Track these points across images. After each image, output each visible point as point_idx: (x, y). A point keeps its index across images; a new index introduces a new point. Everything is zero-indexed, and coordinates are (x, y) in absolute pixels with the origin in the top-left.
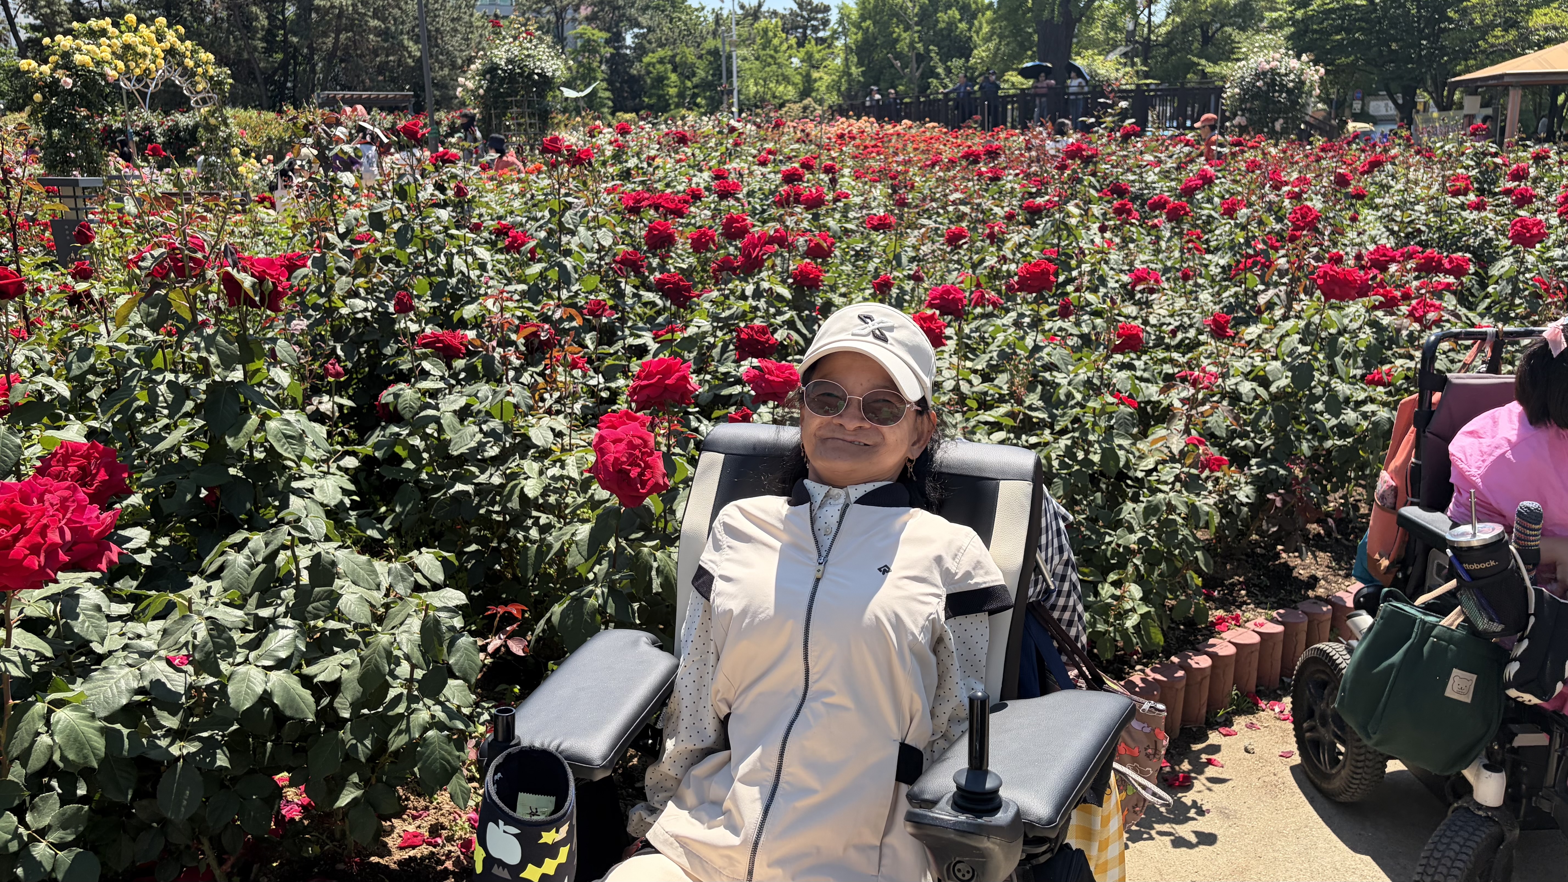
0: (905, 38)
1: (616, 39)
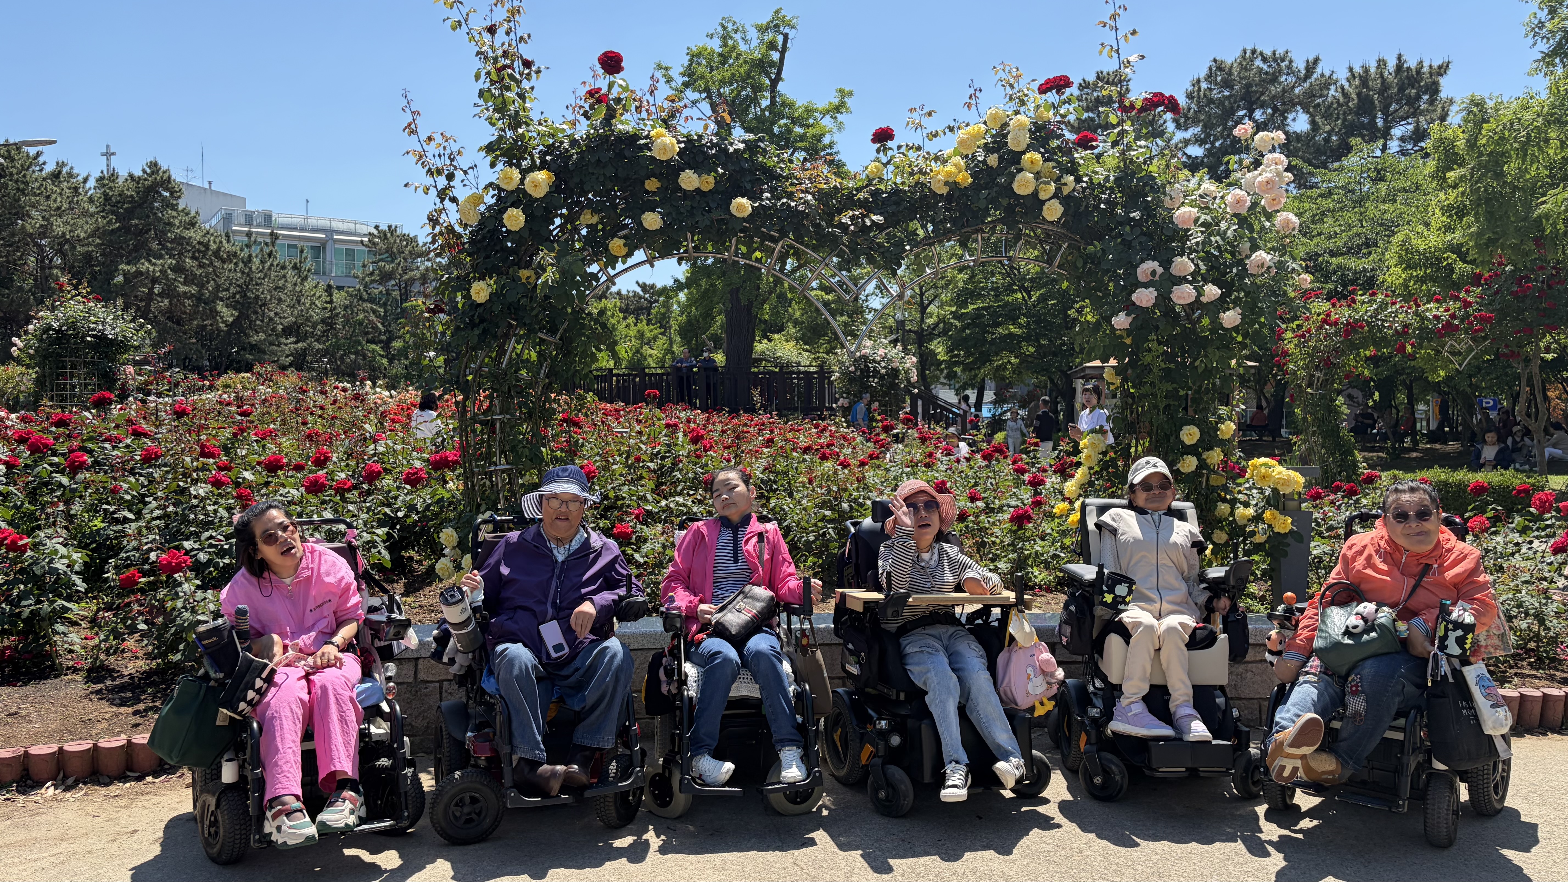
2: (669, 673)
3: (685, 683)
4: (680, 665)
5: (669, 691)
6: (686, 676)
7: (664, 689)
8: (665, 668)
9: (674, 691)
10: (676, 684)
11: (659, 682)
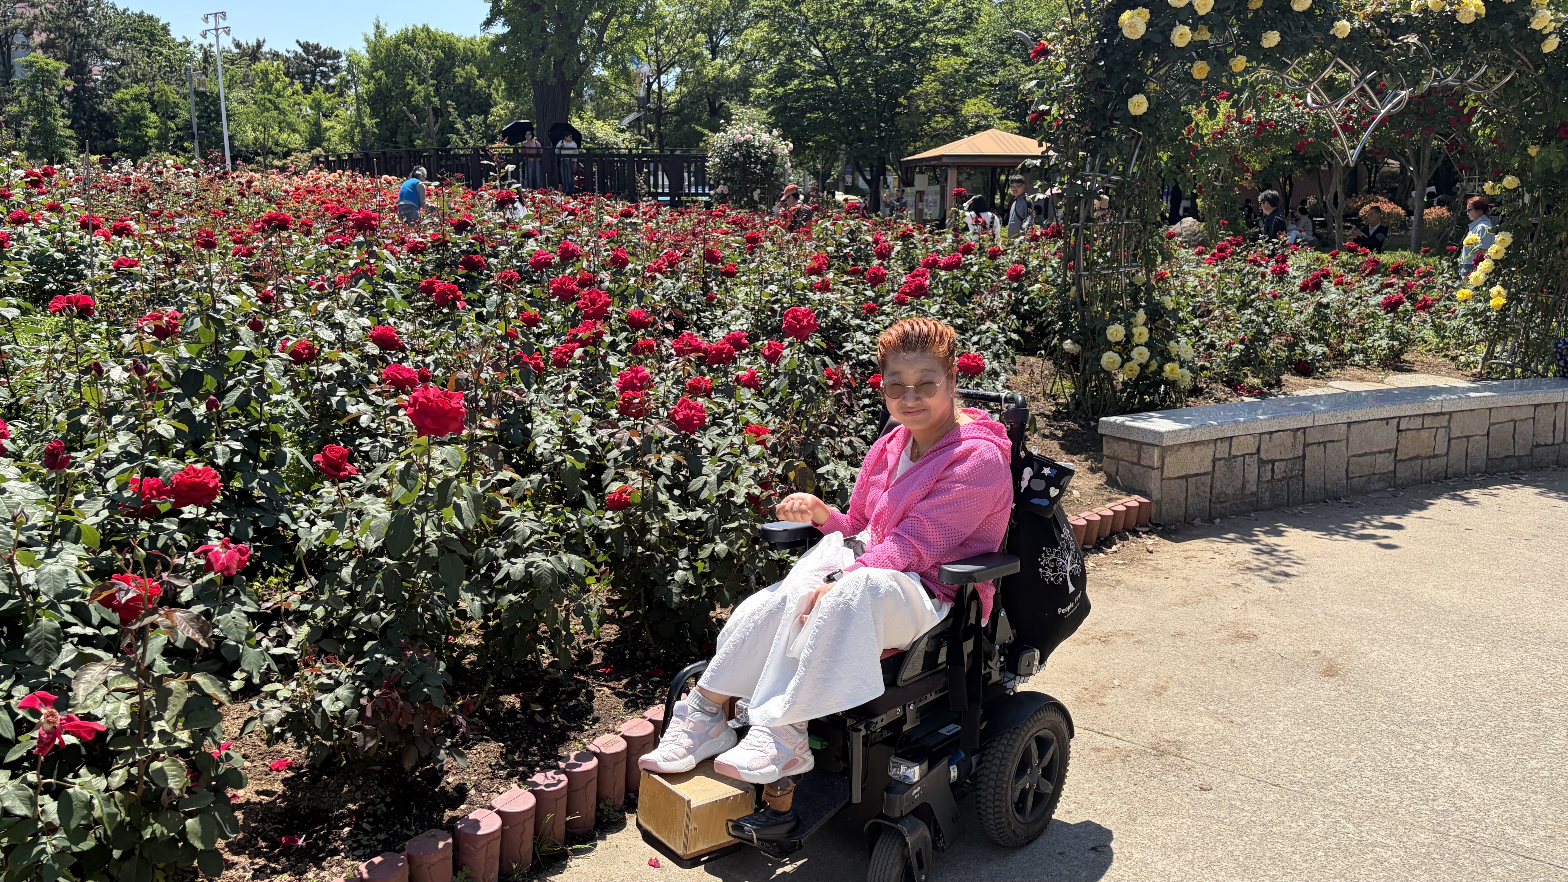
0: (420, 92)
1: (78, 71)
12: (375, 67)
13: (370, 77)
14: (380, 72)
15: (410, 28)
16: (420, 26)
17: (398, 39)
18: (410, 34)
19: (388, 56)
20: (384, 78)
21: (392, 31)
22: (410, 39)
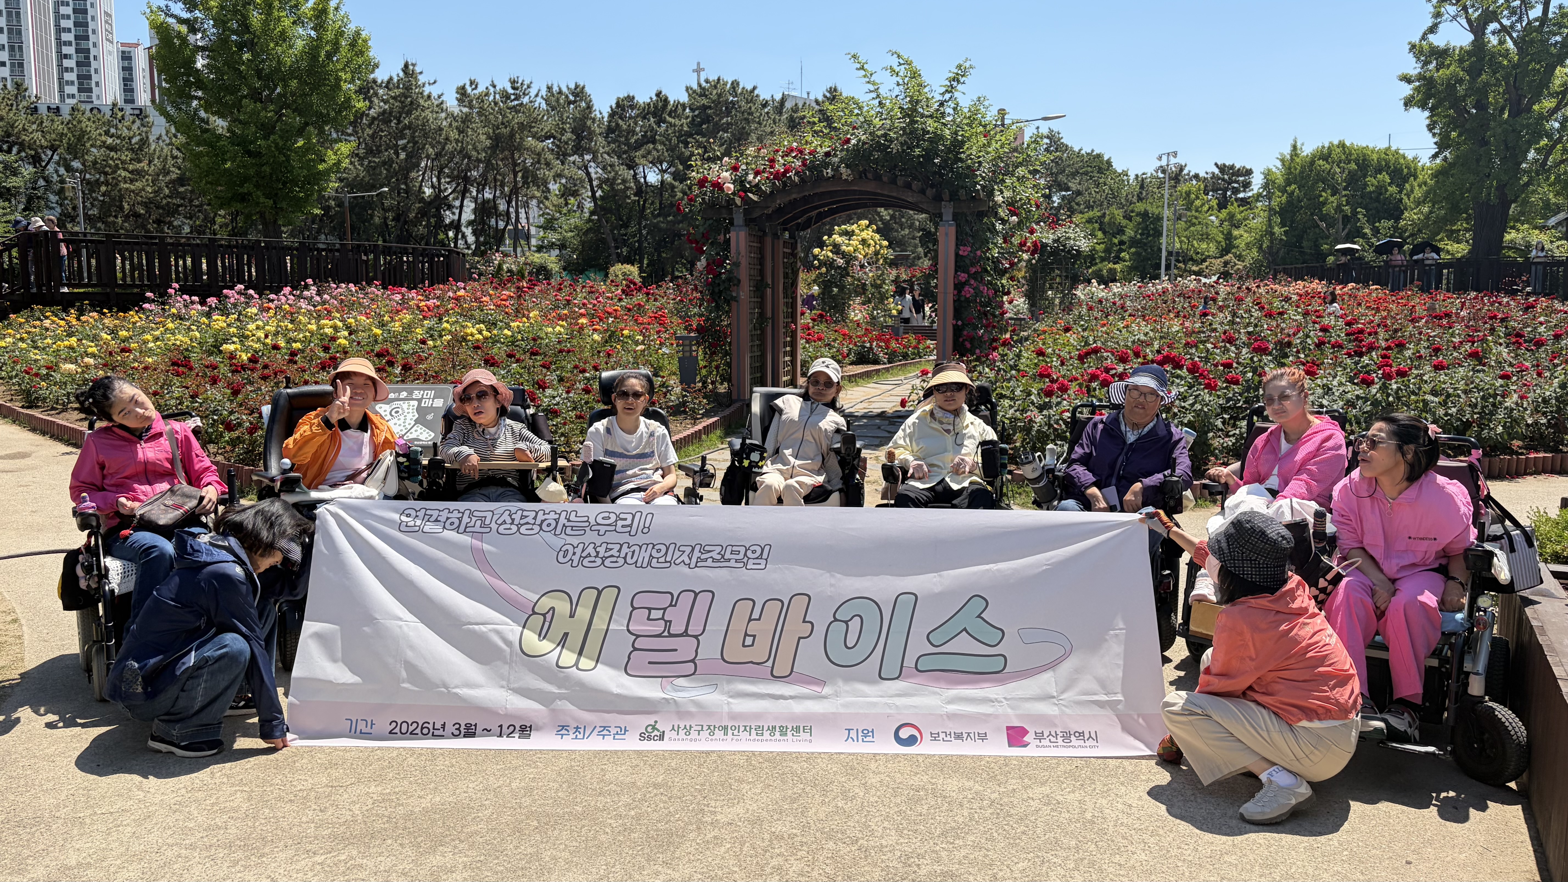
0: (1332, 202)
2: (88, 570)
3: (106, 576)
4: (99, 560)
5: (88, 586)
6: (107, 570)
7: (83, 584)
8: (83, 564)
9: (94, 586)
10: (96, 579)
11: (77, 578)
12: (1288, 183)
13: (1284, 191)
14: (1293, 187)
15: (1327, 145)
16: (1336, 142)
17: (1314, 156)
18: (1326, 151)
19: (1301, 172)
20: (1297, 191)
21: (1308, 149)
22: (1325, 155)
